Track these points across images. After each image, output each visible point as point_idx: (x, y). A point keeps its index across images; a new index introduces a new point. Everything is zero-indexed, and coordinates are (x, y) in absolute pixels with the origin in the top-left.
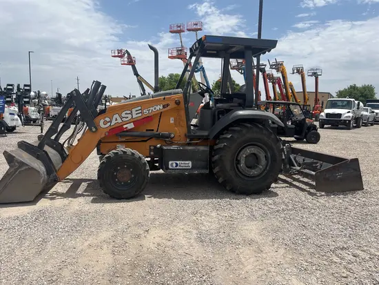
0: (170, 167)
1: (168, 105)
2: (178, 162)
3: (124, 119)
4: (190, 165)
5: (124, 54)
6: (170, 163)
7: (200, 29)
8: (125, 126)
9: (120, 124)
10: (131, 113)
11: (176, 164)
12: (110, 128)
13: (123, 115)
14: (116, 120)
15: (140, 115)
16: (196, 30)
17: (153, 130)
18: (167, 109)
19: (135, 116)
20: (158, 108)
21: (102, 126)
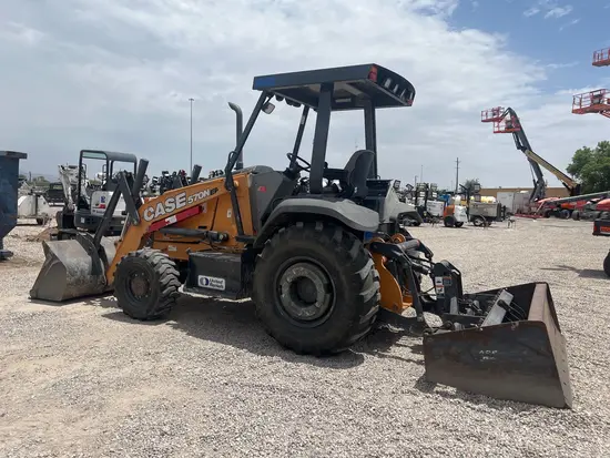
0: (199, 284)
1: (216, 190)
2: (209, 278)
3: (168, 210)
4: (224, 284)
5: (504, 115)
6: (200, 277)
8: (167, 220)
10: (175, 202)
11: (207, 280)
12: (153, 221)
13: (167, 203)
14: (160, 211)
15: (184, 204)
17: (205, 227)
18: (215, 195)
19: (179, 206)
20: (204, 195)
21: (147, 218)
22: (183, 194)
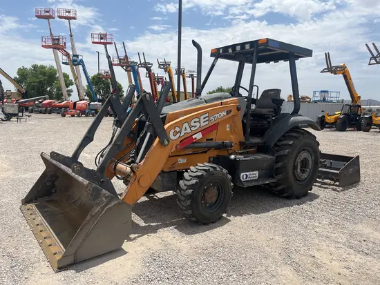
0: (241, 179)
1: (230, 111)
2: (248, 173)
3: (193, 129)
4: (257, 175)
6: (242, 174)
7: (74, 18)
8: (194, 137)
9: (190, 134)
10: (199, 122)
11: (246, 175)
12: (180, 139)
13: (192, 124)
14: (186, 130)
15: (207, 122)
16: (69, 18)
17: (211, 139)
18: (230, 115)
19: (202, 124)
20: (222, 115)
21: (172, 137)
22: (207, 115)
